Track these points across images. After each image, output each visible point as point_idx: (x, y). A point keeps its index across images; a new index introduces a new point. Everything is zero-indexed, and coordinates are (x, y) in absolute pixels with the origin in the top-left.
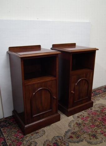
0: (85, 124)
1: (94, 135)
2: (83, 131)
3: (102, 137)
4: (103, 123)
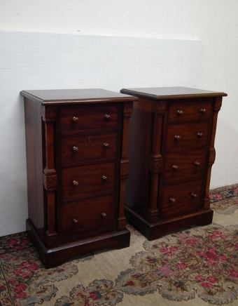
0: (167, 260)
1: (180, 282)
2: (159, 275)
3: (196, 288)
4: (205, 262)
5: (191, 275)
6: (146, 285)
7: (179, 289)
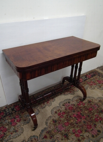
0: (61, 121)
1: (66, 134)
2: (57, 130)
3: (73, 138)
4: (76, 120)
5: (71, 130)
7: (66, 138)
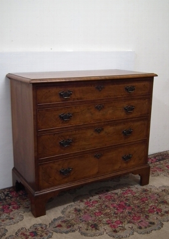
1: (95, 224)
2: (81, 220)
3: (106, 228)
4: (116, 211)
5: (104, 220)
6: (70, 227)
7: (94, 229)
